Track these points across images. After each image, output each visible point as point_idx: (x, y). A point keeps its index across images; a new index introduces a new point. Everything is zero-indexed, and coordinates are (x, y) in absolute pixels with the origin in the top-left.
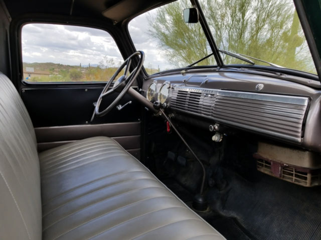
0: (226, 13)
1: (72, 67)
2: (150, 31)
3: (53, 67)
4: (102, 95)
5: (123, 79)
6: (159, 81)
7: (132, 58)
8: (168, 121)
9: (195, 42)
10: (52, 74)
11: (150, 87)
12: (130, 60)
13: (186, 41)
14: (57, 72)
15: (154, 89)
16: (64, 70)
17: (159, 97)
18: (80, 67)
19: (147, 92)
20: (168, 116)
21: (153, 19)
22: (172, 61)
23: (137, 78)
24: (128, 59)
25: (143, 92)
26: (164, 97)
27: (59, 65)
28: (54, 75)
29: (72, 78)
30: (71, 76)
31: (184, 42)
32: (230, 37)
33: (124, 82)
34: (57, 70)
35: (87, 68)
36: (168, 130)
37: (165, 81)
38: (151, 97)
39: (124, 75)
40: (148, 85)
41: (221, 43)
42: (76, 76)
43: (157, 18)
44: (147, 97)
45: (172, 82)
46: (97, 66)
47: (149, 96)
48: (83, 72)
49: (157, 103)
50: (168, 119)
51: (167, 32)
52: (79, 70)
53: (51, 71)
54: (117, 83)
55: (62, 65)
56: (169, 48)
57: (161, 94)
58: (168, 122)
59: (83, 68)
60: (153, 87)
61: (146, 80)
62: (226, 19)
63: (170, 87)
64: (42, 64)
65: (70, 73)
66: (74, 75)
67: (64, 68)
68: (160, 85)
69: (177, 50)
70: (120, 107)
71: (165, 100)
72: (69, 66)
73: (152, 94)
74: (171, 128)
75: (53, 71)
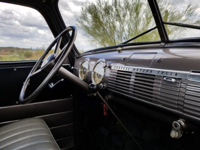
0: (126, 13)
1: (26, 49)
2: (77, 24)
3: (13, 50)
4: (30, 75)
5: (53, 58)
6: (92, 59)
7: (62, 35)
8: (104, 103)
9: (107, 32)
10: (12, 54)
11: (83, 65)
12: (60, 37)
13: (101, 31)
14: (15, 53)
15: (87, 68)
16: (21, 51)
17: (92, 76)
18: (31, 49)
19: (80, 70)
20: (104, 98)
21: (79, 17)
22: (93, 44)
23: (68, 56)
24: (59, 36)
25: (75, 70)
26: (99, 76)
27: (17, 48)
28: (14, 54)
29: (26, 57)
30: (25, 55)
31: (100, 32)
32: (130, 28)
33: (53, 61)
34: (16, 51)
35: (36, 50)
36: (105, 113)
37: (98, 59)
38: (83, 75)
39: (53, 54)
40: (80, 63)
41: (124, 33)
42: (28, 55)
43: (81, 16)
44: (80, 75)
45: (107, 60)
46: (42, 49)
47: (81, 74)
48: (33, 52)
49: (93, 85)
50: (104, 101)
51: (88, 25)
52: (30, 51)
53: (12, 52)
54: (46, 62)
55: (19, 48)
56: (90, 36)
57: (95, 73)
58: (104, 105)
59: (33, 50)
60: (85, 65)
61: (78, 58)
62: (126, 17)
63: (106, 66)
64: (5, 48)
65: (24, 54)
66: (27, 55)
67: (21, 50)
68: (93, 63)
69: (95, 37)
70: (52, 85)
71: (101, 80)
72: (24, 49)
73: (84, 73)
74: (108, 111)
75: (13, 52)
